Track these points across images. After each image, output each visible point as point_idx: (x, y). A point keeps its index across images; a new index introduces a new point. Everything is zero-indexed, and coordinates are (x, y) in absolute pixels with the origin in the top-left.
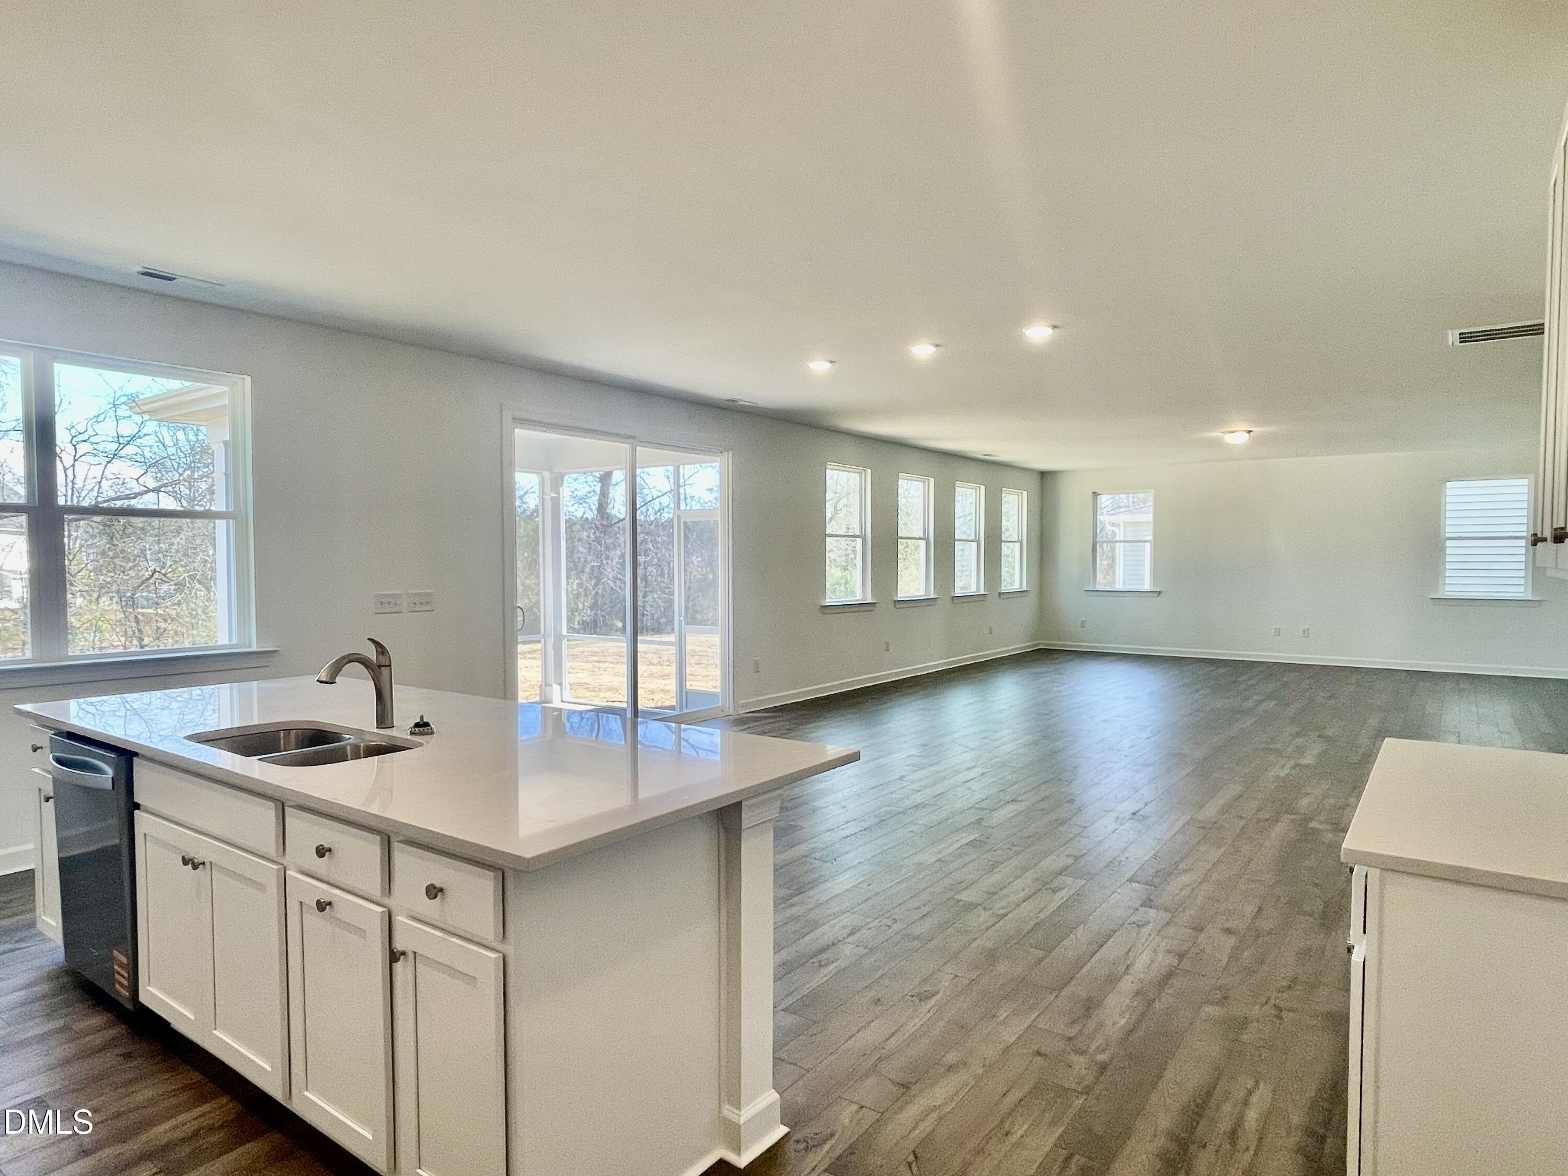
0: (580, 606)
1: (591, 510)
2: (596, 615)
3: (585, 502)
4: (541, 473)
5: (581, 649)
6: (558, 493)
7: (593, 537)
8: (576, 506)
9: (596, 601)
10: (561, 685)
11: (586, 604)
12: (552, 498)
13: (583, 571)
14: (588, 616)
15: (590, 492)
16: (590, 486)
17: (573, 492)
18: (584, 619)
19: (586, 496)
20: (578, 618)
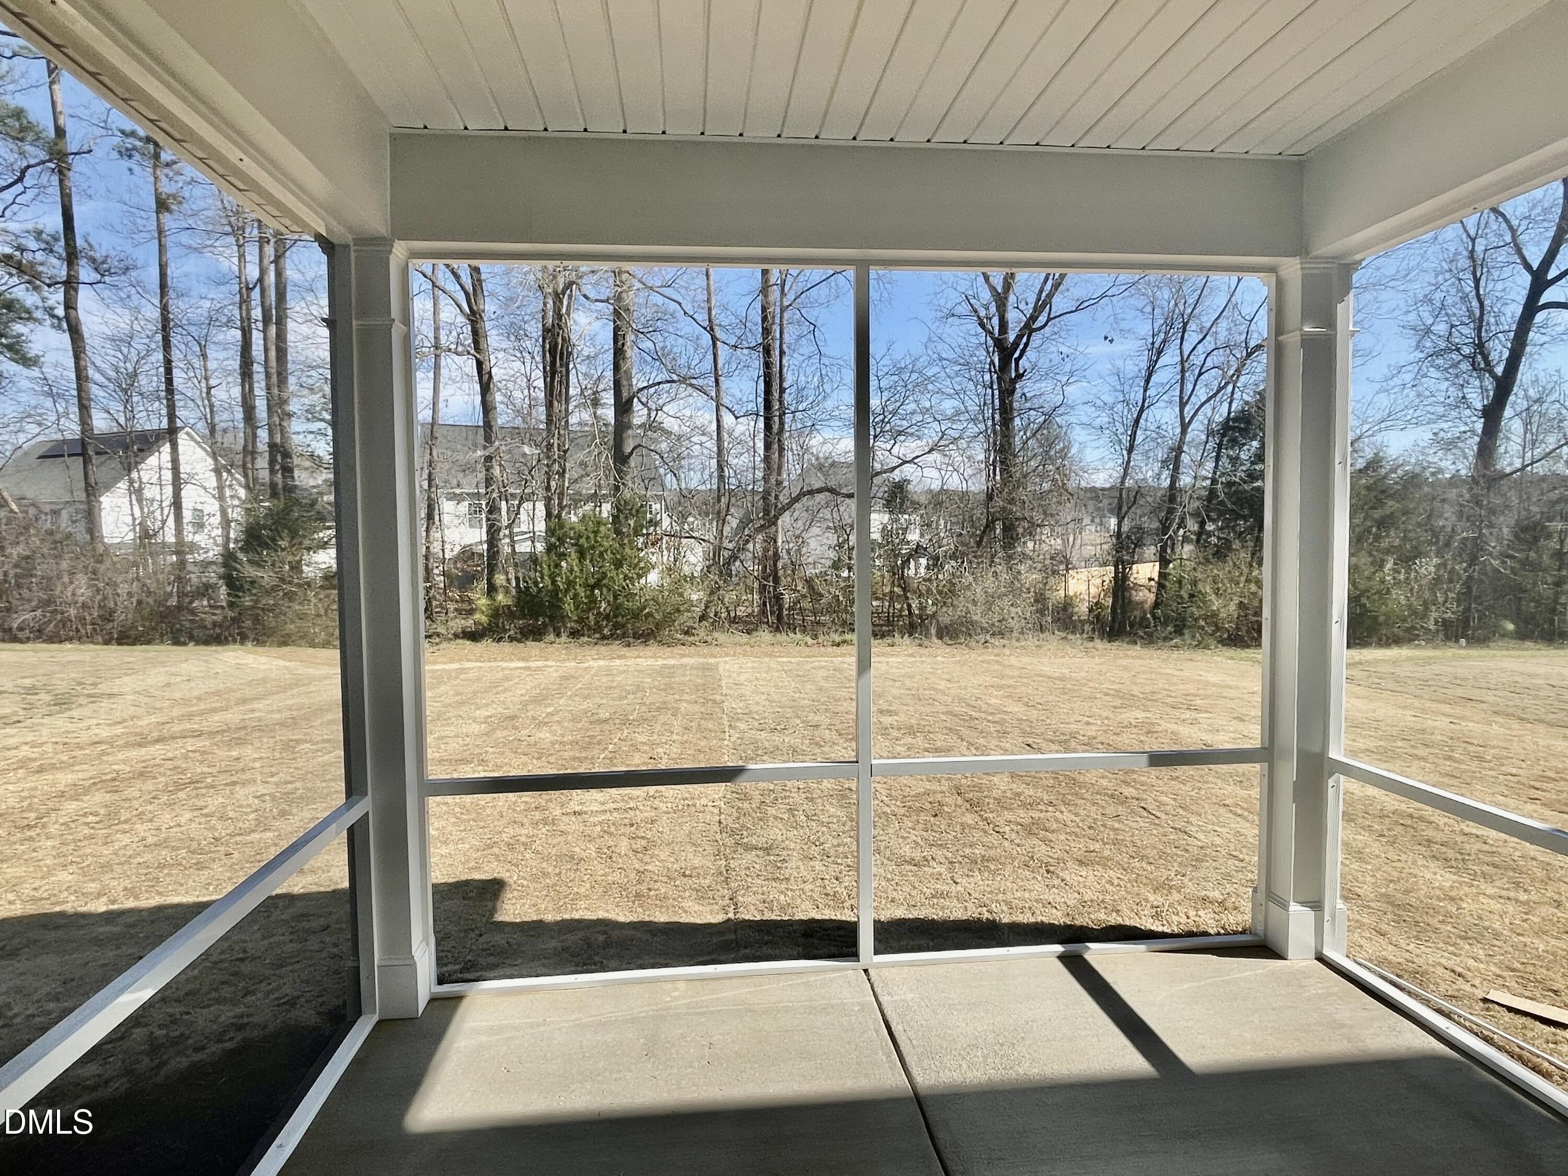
0: (1441, 599)
1: (1466, 457)
2: (1468, 609)
3: (1456, 447)
4: (1272, 269)
5: (1437, 668)
6: (1329, 321)
7: (1467, 496)
8: (1440, 453)
9: (1469, 589)
10: (1316, 905)
11: (1451, 595)
12: (1307, 342)
13: (1447, 544)
14: (1453, 613)
15: (1465, 432)
16: (1466, 424)
17: (1435, 434)
18: (1446, 616)
19: (1459, 438)
20: (1434, 615)
